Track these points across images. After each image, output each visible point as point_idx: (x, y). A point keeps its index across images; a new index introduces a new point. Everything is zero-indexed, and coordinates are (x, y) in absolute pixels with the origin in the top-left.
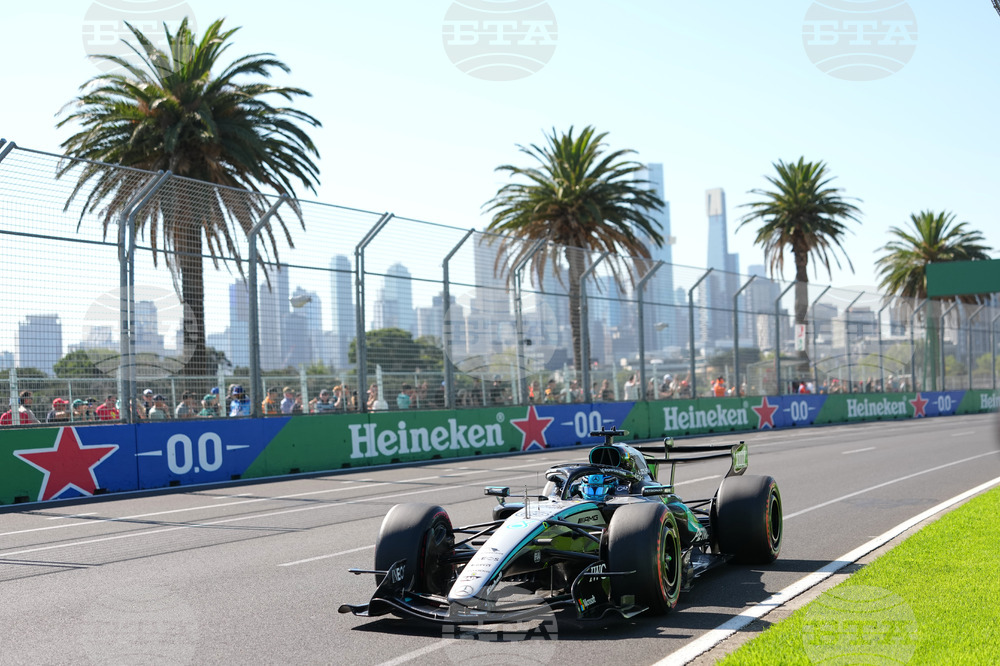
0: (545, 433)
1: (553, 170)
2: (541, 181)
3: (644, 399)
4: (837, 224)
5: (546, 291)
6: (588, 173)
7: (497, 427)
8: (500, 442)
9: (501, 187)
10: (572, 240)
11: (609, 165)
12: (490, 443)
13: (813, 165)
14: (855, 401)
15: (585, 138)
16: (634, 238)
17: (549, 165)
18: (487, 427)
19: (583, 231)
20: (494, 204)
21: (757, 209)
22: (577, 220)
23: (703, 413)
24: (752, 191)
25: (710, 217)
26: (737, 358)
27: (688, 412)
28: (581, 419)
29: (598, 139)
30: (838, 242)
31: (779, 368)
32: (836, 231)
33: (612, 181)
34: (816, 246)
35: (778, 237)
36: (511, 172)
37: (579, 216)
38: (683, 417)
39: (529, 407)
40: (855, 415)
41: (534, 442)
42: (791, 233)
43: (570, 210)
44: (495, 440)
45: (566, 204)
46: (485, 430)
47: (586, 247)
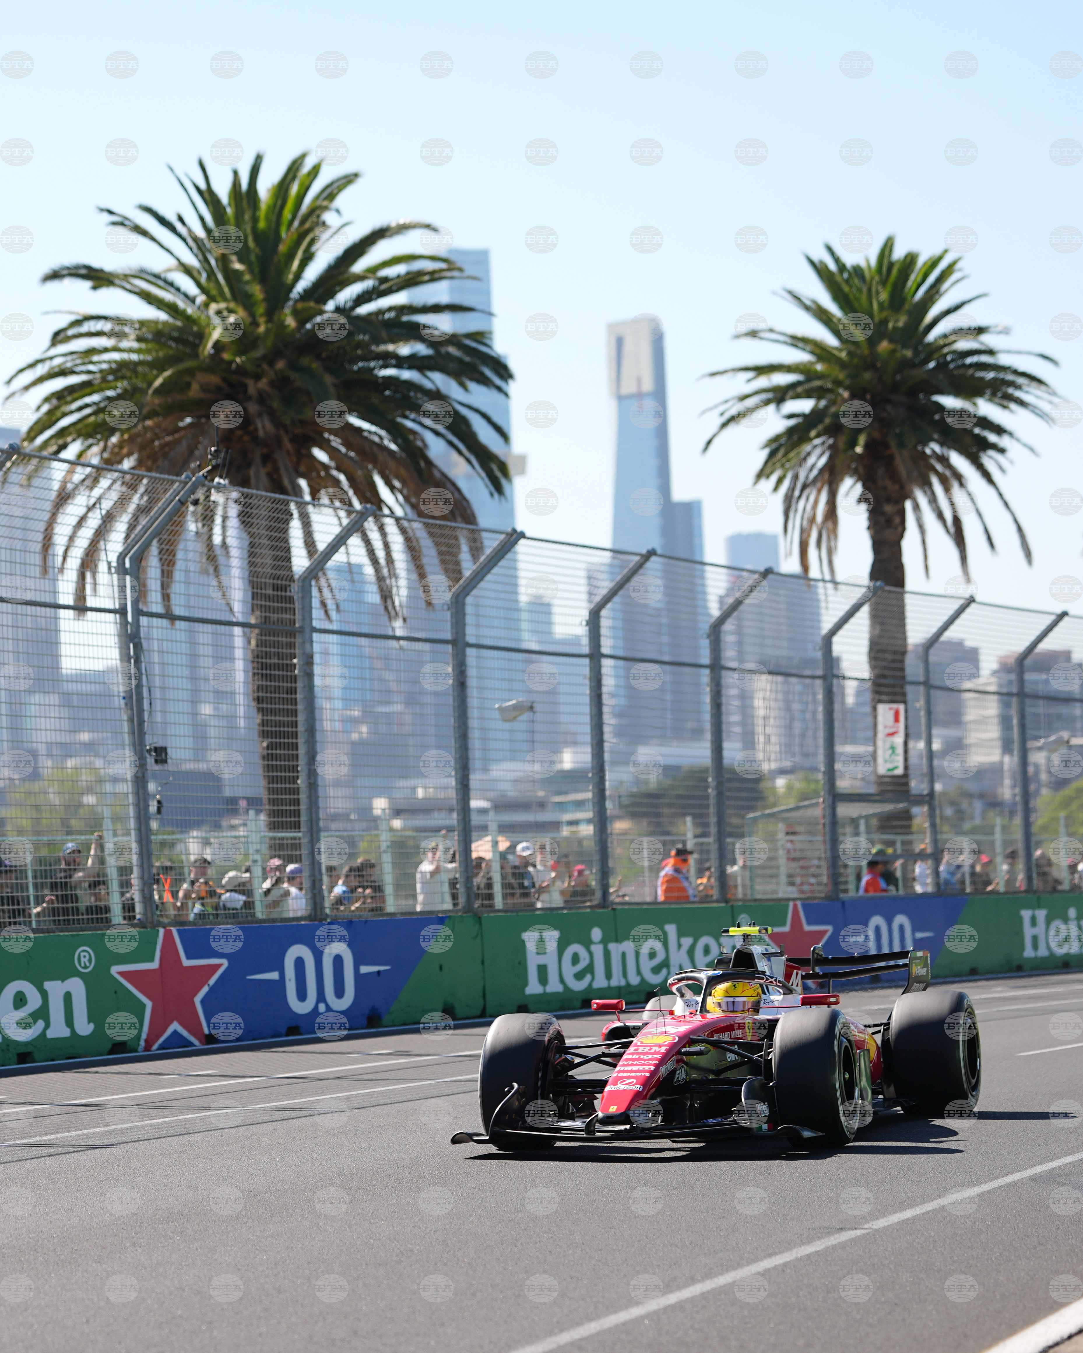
0: (203, 1002)
1: (203, 278)
2: (171, 308)
3: (468, 908)
4: (985, 423)
5: (178, 611)
6: (301, 286)
7: (76, 986)
8: (84, 1028)
9: (62, 321)
10: (258, 472)
11: (359, 267)
12: (58, 1030)
13: (921, 261)
14: (1041, 914)
15: (294, 189)
16: (429, 463)
17: (191, 260)
18: (48, 985)
19: (287, 445)
20: (41, 370)
21: (763, 382)
22: (272, 414)
23: (628, 946)
24: (753, 334)
25: (621, 398)
26: (720, 794)
27: (587, 943)
28: (300, 963)
29: (330, 193)
30: (987, 476)
31: (834, 823)
32: (985, 445)
33: (364, 310)
34: (926, 485)
35: (823, 461)
36: (88, 284)
37: (276, 404)
38: (575, 959)
39: (162, 931)
40: (1043, 952)
41: (175, 1026)
42: (859, 450)
43: (252, 387)
44: (69, 1021)
45: (241, 370)
46: (44, 995)
47: (297, 492)
